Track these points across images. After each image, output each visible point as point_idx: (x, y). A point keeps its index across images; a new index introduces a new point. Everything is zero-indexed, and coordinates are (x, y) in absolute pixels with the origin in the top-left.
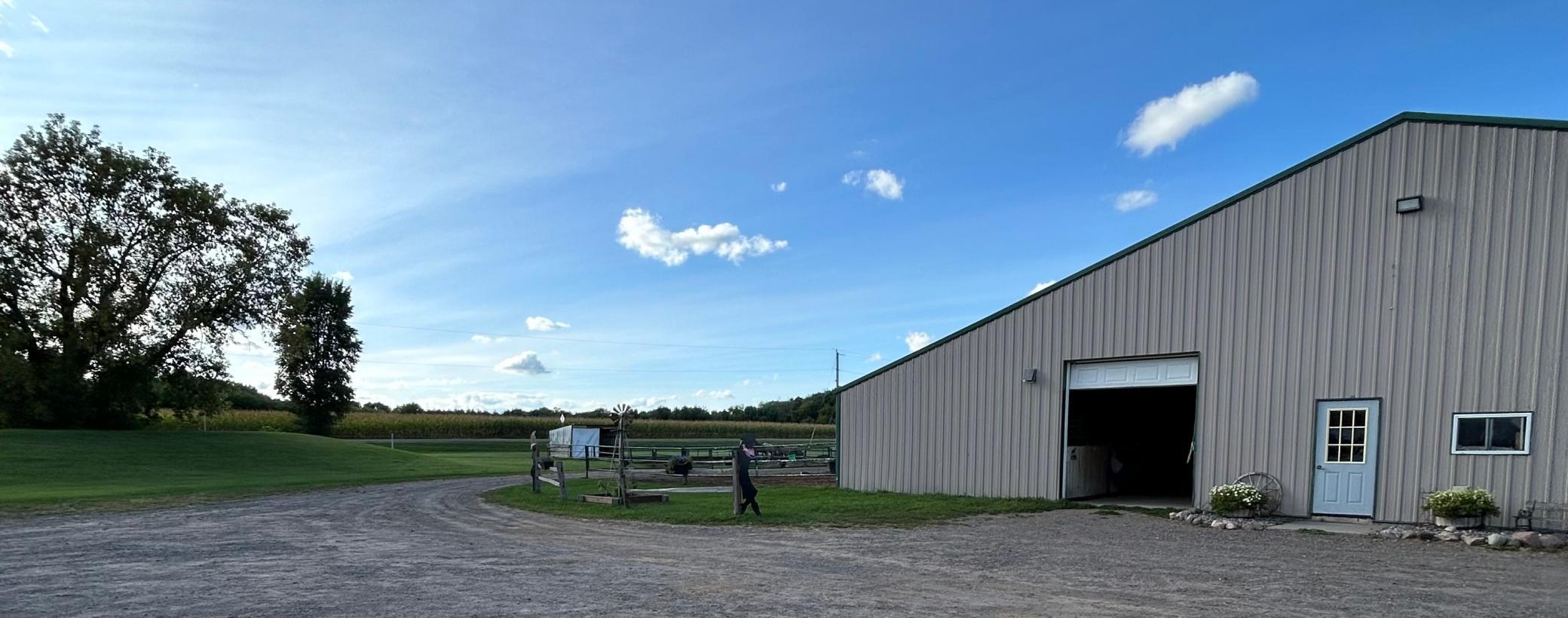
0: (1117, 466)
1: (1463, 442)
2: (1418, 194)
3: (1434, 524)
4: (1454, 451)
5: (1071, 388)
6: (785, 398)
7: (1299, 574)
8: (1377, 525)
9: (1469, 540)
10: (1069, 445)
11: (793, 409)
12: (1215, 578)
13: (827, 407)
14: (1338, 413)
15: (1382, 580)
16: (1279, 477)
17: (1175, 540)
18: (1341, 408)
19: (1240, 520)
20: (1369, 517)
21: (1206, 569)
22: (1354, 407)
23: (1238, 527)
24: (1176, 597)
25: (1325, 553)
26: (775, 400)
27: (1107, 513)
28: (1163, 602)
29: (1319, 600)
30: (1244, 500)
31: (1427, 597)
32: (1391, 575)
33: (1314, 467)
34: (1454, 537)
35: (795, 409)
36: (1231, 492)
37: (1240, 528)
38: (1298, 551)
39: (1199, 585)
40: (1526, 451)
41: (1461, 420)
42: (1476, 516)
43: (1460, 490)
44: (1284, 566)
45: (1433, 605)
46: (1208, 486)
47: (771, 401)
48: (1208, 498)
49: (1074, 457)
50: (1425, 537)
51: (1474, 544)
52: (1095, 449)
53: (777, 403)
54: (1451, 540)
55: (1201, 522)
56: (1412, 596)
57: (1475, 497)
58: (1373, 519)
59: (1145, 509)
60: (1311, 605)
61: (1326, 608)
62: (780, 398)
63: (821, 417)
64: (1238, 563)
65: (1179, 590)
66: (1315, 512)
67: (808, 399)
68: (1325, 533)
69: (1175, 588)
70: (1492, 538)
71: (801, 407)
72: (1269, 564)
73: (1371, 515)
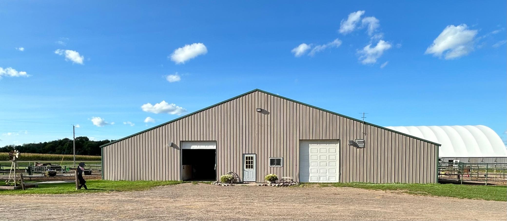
0: (194, 171)
1: (271, 164)
2: (260, 108)
3: (267, 182)
4: (270, 166)
5: (183, 149)
6: (37, 142)
7: (243, 194)
8: (256, 183)
9: (273, 185)
10: (182, 165)
11: (42, 147)
12: (227, 196)
13: (60, 147)
14: (247, 157)
15: (258, 194)
16: (236, 173)
17: (215, 189)
18: (248, 156)
19: (228, 184)
20: (255, 182)
21: (225, 195)
22: (250, 156)
23: (228, 185)
24: (220, 200)
25: (247, 190)
26: (32, 143)
27: (195, 184)
28: (218, 201)
29: (247, 198)
30: (229, 179)
31: (266, 196)
32: (260, 193)
33: (243, 170)
34: (270, 185)
35: (43, 147)
36: (226, 177)
37: (229, 186)
38: (242, 190)
39: (224, 198)
40: (282, 166)
41: (270, 159)
42: (274, 180)
43: (271, 175)
44: (240, 193)
45: (267, 197)
46: (220, 176)
47: (30, 143)
48: (220, 178)
49: (183, 168)
50: (266, 185)
51: (274, 186)
52: (189, 166)
53: (34, 144)
54: (270, 186)
55: (219, 185)
56: (263, 196)
57: (274, 176)
58: (256, 182)
59: (204, 182)
60: (247, 199)
61: (249, 200)
62: (35, 142)
63: (57, 151)
64: (231, 193)
65: (221, 199)
66: (244, 181)
67: (49, 143)
68: (246, 186)
69: (219, 199)
70: (277, 185)
71: (46, 146)
72: (237, 193)
73: (255, 181)
